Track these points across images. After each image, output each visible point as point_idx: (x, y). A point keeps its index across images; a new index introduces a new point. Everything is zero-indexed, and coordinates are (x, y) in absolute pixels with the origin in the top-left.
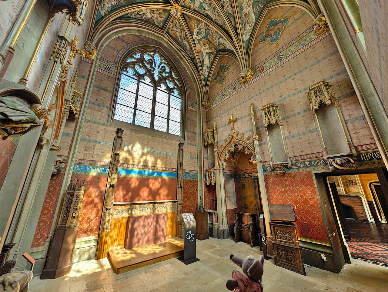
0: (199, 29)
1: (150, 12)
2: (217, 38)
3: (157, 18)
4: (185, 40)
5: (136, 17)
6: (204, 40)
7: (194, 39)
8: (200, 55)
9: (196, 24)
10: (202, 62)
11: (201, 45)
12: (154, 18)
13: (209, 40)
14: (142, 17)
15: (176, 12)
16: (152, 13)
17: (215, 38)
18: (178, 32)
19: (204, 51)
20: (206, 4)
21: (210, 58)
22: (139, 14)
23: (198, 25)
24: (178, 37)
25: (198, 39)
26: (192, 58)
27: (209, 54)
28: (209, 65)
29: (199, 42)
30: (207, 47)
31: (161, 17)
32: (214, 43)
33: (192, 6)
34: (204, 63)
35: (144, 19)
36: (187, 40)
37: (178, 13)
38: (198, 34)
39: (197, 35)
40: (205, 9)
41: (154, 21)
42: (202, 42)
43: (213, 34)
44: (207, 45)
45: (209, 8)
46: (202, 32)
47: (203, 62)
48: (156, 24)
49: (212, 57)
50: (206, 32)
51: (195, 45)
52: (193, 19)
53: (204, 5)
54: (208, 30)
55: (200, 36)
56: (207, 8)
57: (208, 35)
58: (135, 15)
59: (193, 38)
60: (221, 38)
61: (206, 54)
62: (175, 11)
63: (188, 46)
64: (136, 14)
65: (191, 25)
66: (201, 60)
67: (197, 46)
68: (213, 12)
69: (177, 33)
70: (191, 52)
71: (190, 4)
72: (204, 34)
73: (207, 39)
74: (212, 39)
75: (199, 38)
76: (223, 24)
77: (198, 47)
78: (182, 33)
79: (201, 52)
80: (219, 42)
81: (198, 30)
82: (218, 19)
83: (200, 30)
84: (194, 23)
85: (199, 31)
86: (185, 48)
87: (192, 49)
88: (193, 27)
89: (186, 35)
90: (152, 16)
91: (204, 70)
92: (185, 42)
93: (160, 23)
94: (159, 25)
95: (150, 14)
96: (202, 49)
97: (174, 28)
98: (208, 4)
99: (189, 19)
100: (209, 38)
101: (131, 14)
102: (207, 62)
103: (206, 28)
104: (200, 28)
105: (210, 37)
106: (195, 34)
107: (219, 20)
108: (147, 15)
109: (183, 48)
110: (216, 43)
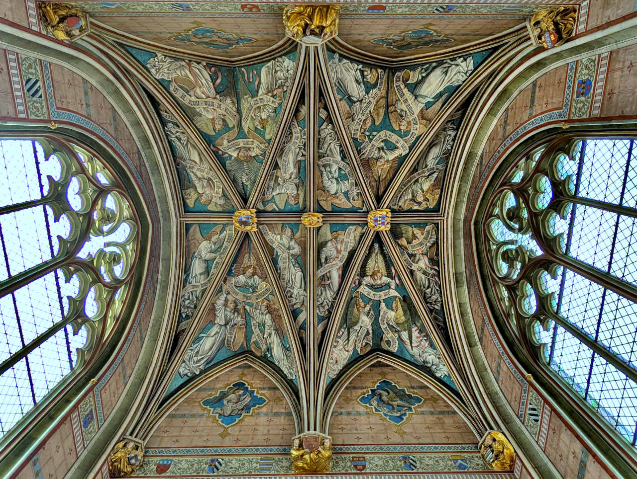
0: (381, 151)
1: (417, 263)
2: (364, 105)
3: (421, 244)
4: (426, 166)
5: (438, 290)
6: (394, 125)
7: (408, 148)
8: (430, 112)
9: (379, 163)
10: (444, 97)
11: (409, 123)
12: (424, 249)
13: (387, 114)
14: (434, 275)
15: (380, 221)
16: (417, 258)
17: (367, 107)
18: (422, 189)
19: (417, 108)
20: (331, 172)
21: (420, 78)
22: (429, 283)
23: (377, 159)
24: (432, 182)
25: (402, 142)
26: (455, 127)
27: (414, 88)
28: (438, 72)
29: (407, 133)
30: (404, 107)
31: (415, 237)
32: (382, 97)
33: (355, 192)
34: (441, 89)
35: (435, 270)
36: (421, 161)
37: (380, 217)
38: (393, 147)
39: (397, 148)
40: (340, 168)
41: (430, 247)
42: (401, 128)
43: (365, 120)
44: (399, 111)
45: (331, 163)
46: (382, 141)
47: (440, 95)
48: (434, 239)
49: (414, 77)
50: (374, 133)
51: (418, 138)
52: (373, 176)
53: (336, 175)
54: (368, 133)
55: (394, 138)
56: (335, 167)
57: (377, 123)
58: (435, 293)
59: (407, 151)
60: (355, 99)
61: (420, 99)
62: (379, 224)
63: (435, 152)
64: (432, 291)
65: (389, 171)
66: (439, 104)
67: (417, 133)
68: (328, 152)
69: (425, 188)
70: (442, 136)
71: (356, 197)
72: (383, 134)
73: (388, 120)
74: (377, 108)
75: (399, 138)
76: (325, 123)
77: (418, 129)
78: (417, 181)
79: (422, 115)
80: (367, 93)
81: (385, 153)
82: (329, 138)
83: (382, 148)
84: (379, 170)
85: (385, 148)
86: (443, 154)
87: (433, 141)
88: (387, 166)
89: (415, 170)
90: (422, 254)
91: (458, 80)
92: (431, 161)
93: (428, 232)
94: (434, 233)
95: (418, 260)
96: (416, 115)
97: (420, 198)
98: (328, 169)
99: (381, 183)
100: (381, 118)
101: (435, 302)
102: (434, 84)
103: (367, 139)
104: (379, 151)
105: (375, 117)
106: (396, 153)
107: (328, 134)
108: (423, 267)
109: (447, 158)
110: (379, 93)
